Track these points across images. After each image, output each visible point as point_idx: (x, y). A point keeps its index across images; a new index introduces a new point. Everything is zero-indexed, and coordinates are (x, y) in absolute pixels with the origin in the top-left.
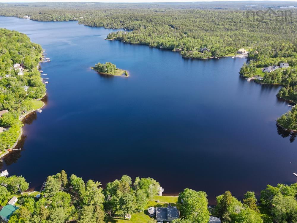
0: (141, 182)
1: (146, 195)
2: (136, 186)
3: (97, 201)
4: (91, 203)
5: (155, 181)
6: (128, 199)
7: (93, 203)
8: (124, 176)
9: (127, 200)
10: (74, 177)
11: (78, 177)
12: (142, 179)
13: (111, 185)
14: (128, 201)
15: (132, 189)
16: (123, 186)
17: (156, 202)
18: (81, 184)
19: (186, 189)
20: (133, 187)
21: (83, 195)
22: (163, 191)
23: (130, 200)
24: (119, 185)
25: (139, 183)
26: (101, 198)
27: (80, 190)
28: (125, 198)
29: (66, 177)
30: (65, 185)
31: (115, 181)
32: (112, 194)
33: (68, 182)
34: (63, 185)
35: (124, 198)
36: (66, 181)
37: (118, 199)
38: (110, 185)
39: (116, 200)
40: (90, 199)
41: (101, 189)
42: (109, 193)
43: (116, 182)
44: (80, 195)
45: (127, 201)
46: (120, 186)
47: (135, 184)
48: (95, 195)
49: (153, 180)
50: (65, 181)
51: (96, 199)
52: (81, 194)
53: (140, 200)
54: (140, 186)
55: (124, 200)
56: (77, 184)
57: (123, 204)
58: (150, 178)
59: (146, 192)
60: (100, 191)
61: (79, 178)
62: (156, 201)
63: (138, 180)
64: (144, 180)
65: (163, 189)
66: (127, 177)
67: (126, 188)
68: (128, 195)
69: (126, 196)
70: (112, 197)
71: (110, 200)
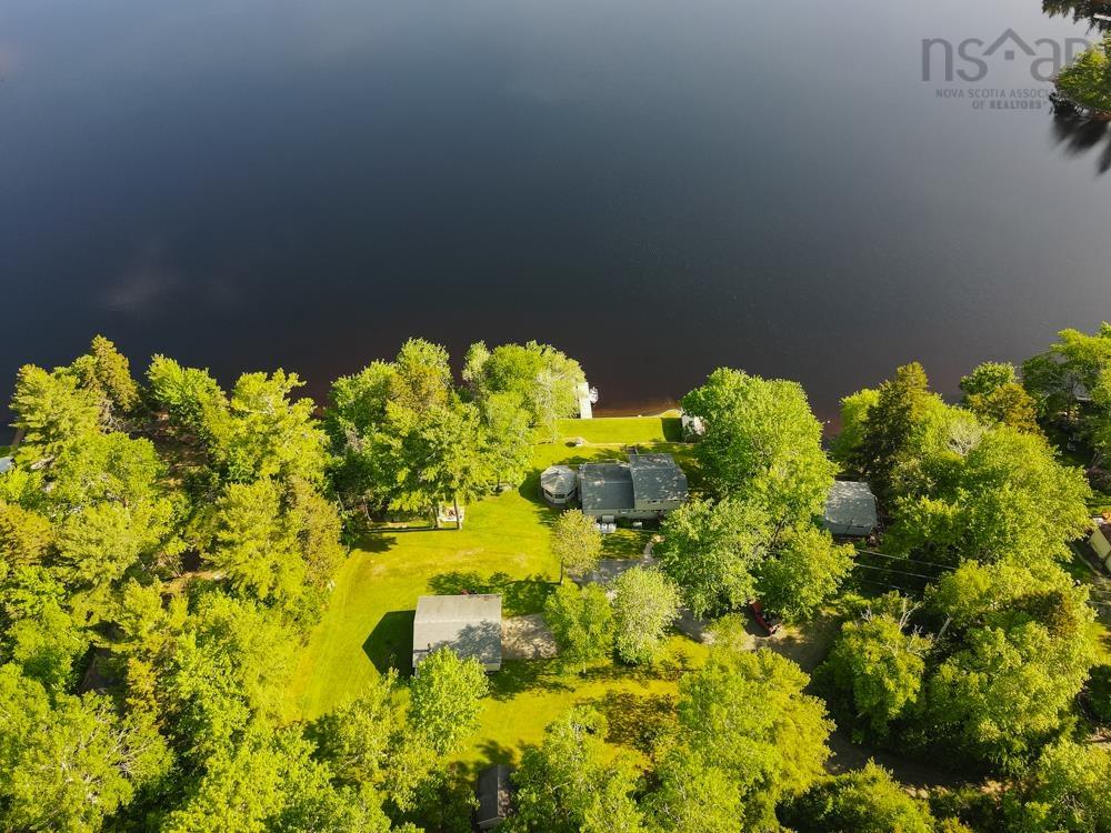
0: (499, 360)
1: (524, 415)
2: (475, 381)
3: (294, 461)
4: (262, 472)
5: (561, 356)
6: (447, 438)
7: (275, 469)
8: (410, 342)
9: (441, 443)
10: (163, 367)
11: (184, 364)
12: (499, 349)
13: (353, 386)
14: (450, 444)
15: (456, 398)
16: (415, 385)
17: (571, 445)
18: (204, 397)
19: (717, 374)
20: (463, 389)
21: (223, 444)
22: (595, 400)
23: (459, 442)
24: (394, 380)
25: (489, 370)
26: (314, 444)
27: (204, 424)
28: (429, 435)
29: (127, 372)
30: (127, 408)
31: (368, 366)
32: (361, 425)
33: (139, 392)
34: (117, 410)
35: (425, 435)
36: (127, 389)
37: (397, 444)
38: (346, 389)
39: (389, 447)
40: (258, 452)
41: (305, 406)
42: (351, 425)
43: (377, 371)
44: (211, 442)
45: (445, 446)
46: (399, 385)
47: (467, 374)
48: (275, 432)
49: (549, 350)
50: (123, 387)
51: (286, 452)
52: (216, 441)
53: (503, 438)
54: (494, 379)
55: (426, 442)
56: (185, 399)
57: (423, 465)
58: (536, 346)
59: (527, 404)
60: (304, 416)
61: (193, 372)
62: (571, 440)
63: (479, 355)
64: (510, 353)
65: (594, 391)
66: (428, 347)
67: (429, 393)
68: (444, 421)
69: (433, 426)
70: (366, 438)
71: (356, 449)
